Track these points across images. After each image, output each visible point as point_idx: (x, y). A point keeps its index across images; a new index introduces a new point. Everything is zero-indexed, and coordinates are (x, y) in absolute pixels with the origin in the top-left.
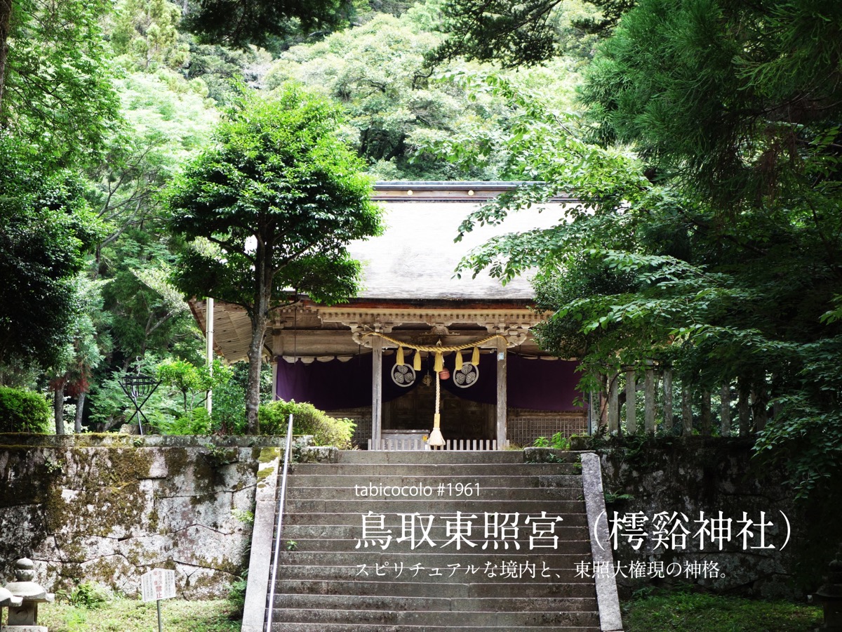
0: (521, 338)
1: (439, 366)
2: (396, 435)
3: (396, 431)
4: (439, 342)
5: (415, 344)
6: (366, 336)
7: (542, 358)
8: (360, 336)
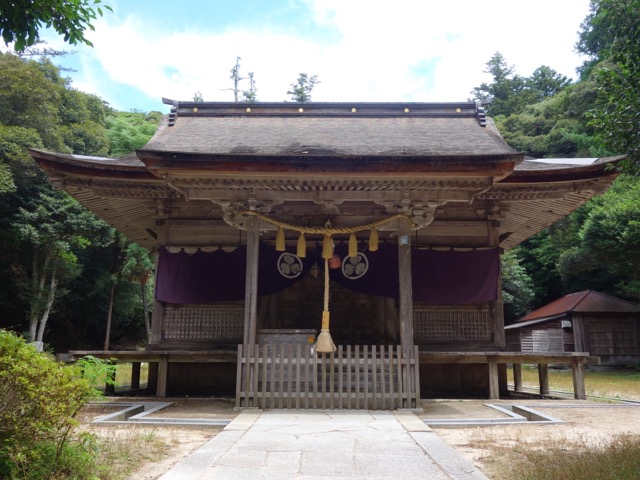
0: (427, 218)
1: (328, 253)
2: (276, 336)
3: (276, 331)
4: (328, 223)
5: (298, 225)
6: (239, 216)
7: (455, 249)
8: (233, 216)
